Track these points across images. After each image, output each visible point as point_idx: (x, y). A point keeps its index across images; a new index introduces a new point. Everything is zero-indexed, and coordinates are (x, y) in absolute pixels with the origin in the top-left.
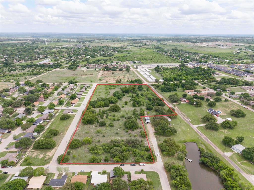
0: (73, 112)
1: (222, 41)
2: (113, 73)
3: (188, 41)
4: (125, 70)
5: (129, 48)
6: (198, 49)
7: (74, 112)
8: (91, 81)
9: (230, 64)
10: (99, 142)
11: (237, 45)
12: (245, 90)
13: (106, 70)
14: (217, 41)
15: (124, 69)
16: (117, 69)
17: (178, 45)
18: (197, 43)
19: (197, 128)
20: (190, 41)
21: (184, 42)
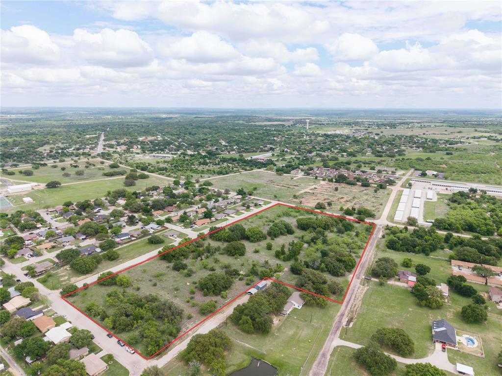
0: (176, 236)
2: (336, 189)
8: (276, 197)
13: (336, 182)
15: (373, 185)
16: (358, 183)
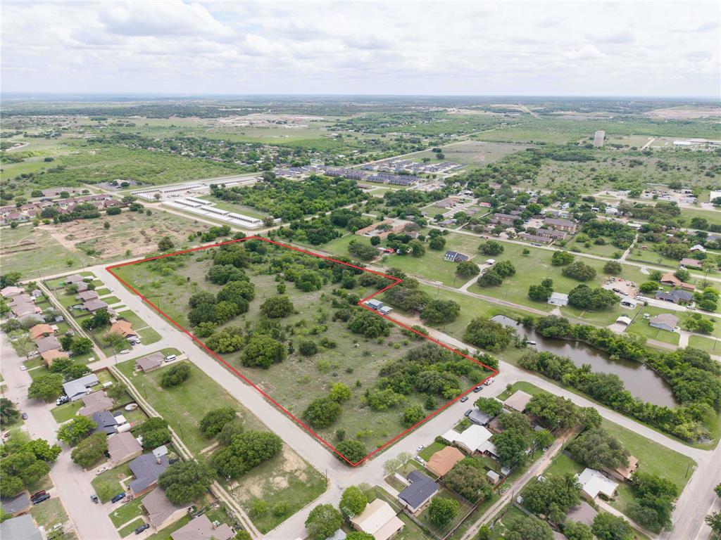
0: (174, 356)
1: (270, 111)
3: (190, 115)
4: (128, 211)
5: (22, 144)
6: (244, 134)
7: (177, 355)
8: (70, 264)
9: (357, 164)
10: (358, 385)
11: (313, 121)
12: (444, 208)
14: (257, 112)
15: (121, 209)
17: (173, 126)
18: (218, 119)
19: (468, 289)
20: (196, 115)
21: (178, 116)
